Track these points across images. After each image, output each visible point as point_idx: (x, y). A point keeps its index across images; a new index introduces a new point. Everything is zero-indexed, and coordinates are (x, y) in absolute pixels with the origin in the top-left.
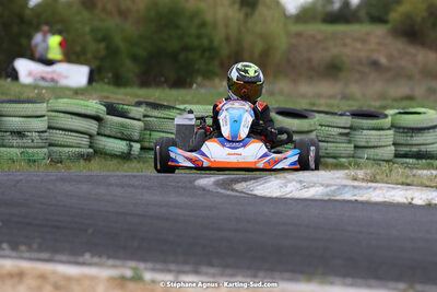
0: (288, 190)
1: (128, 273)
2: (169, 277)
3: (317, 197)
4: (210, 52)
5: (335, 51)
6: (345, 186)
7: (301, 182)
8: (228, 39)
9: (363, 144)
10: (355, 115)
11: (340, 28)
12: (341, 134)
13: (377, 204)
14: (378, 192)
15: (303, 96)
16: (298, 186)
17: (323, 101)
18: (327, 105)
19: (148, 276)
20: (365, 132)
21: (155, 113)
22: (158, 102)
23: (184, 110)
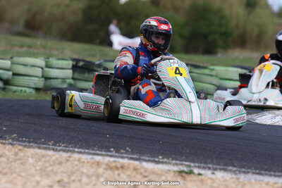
0: (276, 120)
1: (185, 169)
2: (209, 173)
4: (226, 35)
8: (237, 26)
19: (196, 171)
21: (195, 70)
22: (198, 64)
23: (213, 69)
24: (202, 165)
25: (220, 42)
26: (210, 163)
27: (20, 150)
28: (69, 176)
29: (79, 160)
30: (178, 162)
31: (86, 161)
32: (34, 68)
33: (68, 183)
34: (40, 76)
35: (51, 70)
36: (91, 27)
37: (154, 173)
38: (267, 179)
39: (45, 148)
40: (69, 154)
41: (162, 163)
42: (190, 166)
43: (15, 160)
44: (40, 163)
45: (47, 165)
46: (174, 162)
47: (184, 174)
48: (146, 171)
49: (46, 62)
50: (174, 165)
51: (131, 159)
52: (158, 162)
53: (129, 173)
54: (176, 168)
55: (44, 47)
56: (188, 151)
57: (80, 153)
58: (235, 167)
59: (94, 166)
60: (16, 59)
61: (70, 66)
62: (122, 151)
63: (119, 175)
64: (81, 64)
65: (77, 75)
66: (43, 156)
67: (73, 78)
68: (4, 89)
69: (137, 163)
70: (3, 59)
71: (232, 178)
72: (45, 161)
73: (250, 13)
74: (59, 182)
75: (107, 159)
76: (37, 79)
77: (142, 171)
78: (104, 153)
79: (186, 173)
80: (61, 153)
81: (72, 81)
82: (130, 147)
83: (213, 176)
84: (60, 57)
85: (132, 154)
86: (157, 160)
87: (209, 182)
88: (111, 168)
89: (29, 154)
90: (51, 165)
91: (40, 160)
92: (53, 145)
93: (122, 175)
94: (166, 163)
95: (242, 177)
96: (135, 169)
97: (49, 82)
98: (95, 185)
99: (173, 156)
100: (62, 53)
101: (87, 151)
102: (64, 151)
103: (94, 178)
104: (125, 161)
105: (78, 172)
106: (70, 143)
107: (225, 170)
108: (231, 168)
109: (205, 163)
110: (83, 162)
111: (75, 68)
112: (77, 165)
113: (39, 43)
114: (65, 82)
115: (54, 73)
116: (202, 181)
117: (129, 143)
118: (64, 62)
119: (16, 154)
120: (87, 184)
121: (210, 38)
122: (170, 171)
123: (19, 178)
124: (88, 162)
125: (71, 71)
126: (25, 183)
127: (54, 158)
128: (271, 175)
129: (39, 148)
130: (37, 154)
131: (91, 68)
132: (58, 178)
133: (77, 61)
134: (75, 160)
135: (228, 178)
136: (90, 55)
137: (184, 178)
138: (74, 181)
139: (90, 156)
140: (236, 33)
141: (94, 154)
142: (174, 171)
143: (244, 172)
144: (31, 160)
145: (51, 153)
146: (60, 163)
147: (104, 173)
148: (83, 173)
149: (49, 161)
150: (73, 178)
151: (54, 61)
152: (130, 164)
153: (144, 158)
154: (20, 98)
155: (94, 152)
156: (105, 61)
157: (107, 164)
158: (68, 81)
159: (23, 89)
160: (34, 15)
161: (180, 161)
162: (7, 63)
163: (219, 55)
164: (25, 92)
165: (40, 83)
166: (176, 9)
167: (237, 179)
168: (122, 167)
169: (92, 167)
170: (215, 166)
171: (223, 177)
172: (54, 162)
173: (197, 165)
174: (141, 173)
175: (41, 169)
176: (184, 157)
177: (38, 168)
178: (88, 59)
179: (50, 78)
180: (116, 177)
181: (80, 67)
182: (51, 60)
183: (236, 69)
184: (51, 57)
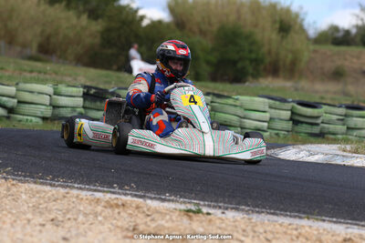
0: (301, 156)
1: (193, 208)
2: (218, 212)
3: (319, 162)
4: (257, 62)
5: (339, 63)
6: (338, 155)
7: (309, 151)
8: (270, 52)
9: (353, 126)
10: (348, 107)
11: (343, 48)
12: (339, 120)
13: (357, 168)
14: (358, 160)
15: (317, 92)
16: (307, 153)
17: (329, 96)
18: (332, 99)
19: (205, 210)
20: (355, 119)
21: (218, 100)
22: (221, 93)
23: (237, 99)
25: (250, 69)
26: (221, 202)
27: (13, 185)
28: (64, 214)
29: (77, 197)
31: (85, 198)
32: (41, 95)
33: (62, 221)
34: (48, 104)
35: (59, 97)
36: (109, 51)
37: (157, 212)
38: (281, 220)
39: (42, 184)
40: (67, 190)
41: (169, 201)
42: (195, 204)
43: (6, 196)
44: (34, 200)
46: (182, 200)
47: (191, 214)
48: (148, 210)
49: (54, 89)
50: (181, 203)
51: (136, 196)
52: (164, 200)
53: (130, 211)
54: (183, 207)
55: (56, 73)
57: (81, 188)
58: (249, 206)
59: (92, 203)
60: (22, 86)
61: (81, 94)
62: (126, 187)
63: (119, 213)
64: (92, 91)
65: (88, 104)
66: (38, 192)
67: (84, 107)
68: (8, 118)
69: (141, 200)
70: (8, 85)
73: (283, 38)
74: (52, 220)
75: (109, 195)
76: (44, 107)
77: (145, 209)
78: (105, 189)
79: (194, 212)
80: (59, 188)
81: (82, 110)
82: (135, 183)
83: (223, 216)
84: (71, 84)
85: (137, 191)
86: (163, 197)
87: (218, 222)
88: (111, 206)
89: (23, 190)
90: (46, 202)
91: (34, 196)
92: (51, 180)
93: (122, 214)
94: (173, 201)
95: (255, 217)
96: (137, 207)
97: (57, 111)
98: (91, 224)
99: (182, 193)
100: (75, 79)
101: (87, 187)
102: (62, 186)
103: (91, 217)
104: (129, 198)
105: (74, 210)
106: (70, 179)
107: (237, 209)
109: (216, 201)
110: (82, 199)
111: (86, 96)
112: (74, 202)
113: (48, 68)
114: (75, 111)
115: (63, 101)
116: (210, 221)
117: (136, 179)
118: (74, 89)
119: (8, 189)
120: (84, 224)
121: (239, 65)
122: (176, 209)
123: (10, 216)
124: (87, 199)
125: (82, 99)
126: (15, 221)
127: (49, 194)
128: (286, 216)
129: (35, 183)
130: (32, 189)
131: (104, 96)
132: (52, 217)
133: (89, 88)
134: (73, 197)
135: (239, 218)
136: (106, 83)
137: (190, 217)
138: (69, 219)
139: (91, 193)
140: (268, 60)
141: (95, 190)
142: (180, 210)
143: (258, 212)
144: (24, 196)
145: (48, 188)
146: (56, 200)
147: (102, 211)
148: (80, 210)
149: (44, 197)
150: (68, 216)
151: (63, 88)
152: (133, 202)
153: (149, 195)
154: (25, 128)
155: (95, 188)
156: (119, 89)
157: (107, 202)
158: (78, 110)
159: (29, 118)
160: (48, 38)
161: (189, 198)
162: (12, 90)
163: (247, 84)
164: (31, 121)
165: (48, 112)
166: (203, 33)
167: (249, 219)
168: (123, 205)
169: (91, 205)
170: (226, 205)
171: (234, 217)
172: (49, 198)
173: (206, 203)
174: (144, 212)
176: (193, 195)
177: (31, 205)
178: (101, 86)
179: (59, 107)
180: (116, 216)
181: (91, 95)
182: (60, 86)
183: (261, 99)
184: (61, 83)
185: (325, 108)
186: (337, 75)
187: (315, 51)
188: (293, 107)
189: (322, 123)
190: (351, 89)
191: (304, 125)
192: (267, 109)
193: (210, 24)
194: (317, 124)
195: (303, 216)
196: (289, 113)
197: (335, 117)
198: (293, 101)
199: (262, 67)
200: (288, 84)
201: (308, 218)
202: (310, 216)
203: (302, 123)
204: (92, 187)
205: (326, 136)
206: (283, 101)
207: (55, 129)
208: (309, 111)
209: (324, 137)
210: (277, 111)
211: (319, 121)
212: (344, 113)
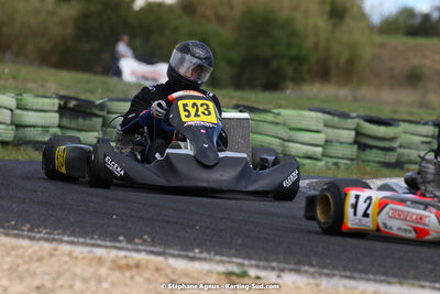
1: (236, 269)
2: (271, 276)
4: (299, 60)
5: (415, 61)
8: (316, 47)
10: (437, 125)
11: (421, 41)
12: (424, 142)
17: (404, 109)
18: (411, 113)
19: (253, 272)
22: (255, 105)
23: (279, 114)
24: (262, 263)
25: (289, 72)
26: (273, 261)
28: (55, 280)
29: (70, 255)
30: (224, 258)
31: (80, 256)
33: (52, 290)
34: (9, 122)
35: (25, 113)
36: (87, 46)
37: (186, 275)
38: (362, 286)
39: (16, 236)
40: (54, 245)
41: (200, 259)
42: (242, 265)
44: (8, 259)
45: (20, 261)
46: (218, 258)
47: (234, 278)
48: (174, 273)
49: (17, 100)
50: (218, 262)
51: (151, 252)
52: (192, 259)
53: (147, 275)
54: (221, 268)
55: (14, 77)
56: (240, 242)
57: (72, 243)
58: (313, 266)
59: (93, 263)
61: (56, 108)
62: (137, 241)
63: (132, 278)
64: (72, 104)
65: (66, 122)
66: (14, 248)
67: (60, 126)
69: (160, 259)
71: (309, 284)
72: (17, 256)
73: (335, 26)
74: (38, 288)
75: (114, 253)
76: (3, 126)
77: (169, 272)
78: (108, 243)
79: (237, 275)
80: (41, 243)
81: (58, 131)
82: (149, 234)
83: (279, 281)
84: (40, 93)
85: (152, 245)
86: (191, 254)
88: (120, 268)
90: (25, 263)
91: (8, 254)
92: (29, 231)
93: (137, 279)
94: (205, 259)
95: (324, 282)
96: (157, 269)
97: (22, 132)
99: (217, 249)
101: (81, 240)
102: (46, 240)
103: (93, 283)
104: (142, 257)
105: (68, 274)
106: (56, 228)
107: (298, 271)
108: (306, 268)
109: (267, 260)
110: (76, 258)
111: (62, 110)
112: (66, 262)
113: (7, 71)
114: (48, 132)
115: (30, 117)
117: (148, 229)
118: (47, 100)
121: (274, 65)
122: (212, 272)
124: (84, 258)
125: (57, 115)
127: (30, 251)
128: (368, 280)
129: (7, 235)
130: (3, 244)
131: (88, 110)
132: (37, 282)
133: (66, 99)
134: (63, 254)
135: (302, 284)
136: (86, 91)
138: (62, 287)
139: (86, 249)
140: (314, 58)
141: (94, 245)
142: (219, 273)
143: (327, 275)
145: (26, 243)
146: (40, 260)
147: (108, 275)
148: (75, 275)
149: (22, 256)
150: (60, 282)
151: (29, 99)
152: (148, 261)
153: (171, 251)
155: (93, 242)
156: (111, 100)
157: (113, 262)
158: (53, 130)
161: (227, 256)
163: (288, 92)
165: (7, 133)
166: (220, 19)
167: (317, 285)
168: (137, 266)
169: (90, 265)
170: (282, 266)
171: (294, 282)
172: (31, 257)
173: (253, 262)
174: (167, 276)
175: (10, 269)
176: (233, 251)
177: (6, 266)
178: (83, 97)
180: (128, 281)
181: (70, 109)
182: (25, 96)
183: (313, 114)
184: (25, 92)
185: (404, 126)
186: (413, 78)
187: (382, 45)
188: (358, 125)
189: (400, 146)
190: (433, 98)
191: (374, 151)
192: (321, 127)
193: (231, 7)
194: (392, 149)
195: (392, 280)
196: (353, 133)
197: (418, 139)
198: (358, 117)
199: (305, 68)
200: (344, 92)
201: (401, 283)
202: (403, 281)
203: (371, 147)
204: (89, 241)
205: (406, 166)
206: (345, 116)
207: (20, 158)
208: (381, 130)
209: (402, 168)
210: (335, 131)
211: (395, 145)
212: (431, 134)
